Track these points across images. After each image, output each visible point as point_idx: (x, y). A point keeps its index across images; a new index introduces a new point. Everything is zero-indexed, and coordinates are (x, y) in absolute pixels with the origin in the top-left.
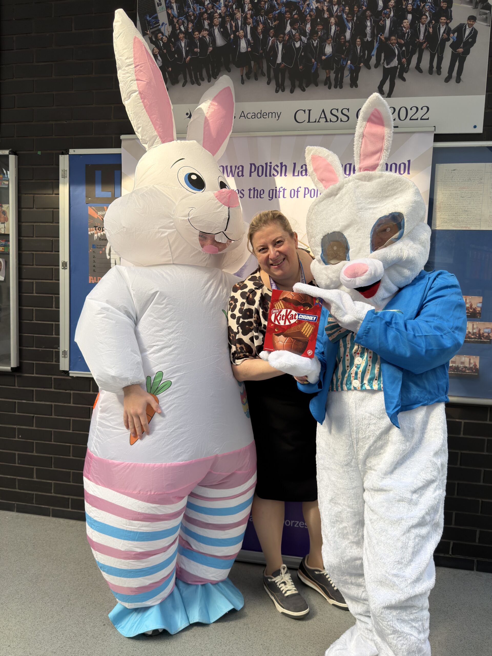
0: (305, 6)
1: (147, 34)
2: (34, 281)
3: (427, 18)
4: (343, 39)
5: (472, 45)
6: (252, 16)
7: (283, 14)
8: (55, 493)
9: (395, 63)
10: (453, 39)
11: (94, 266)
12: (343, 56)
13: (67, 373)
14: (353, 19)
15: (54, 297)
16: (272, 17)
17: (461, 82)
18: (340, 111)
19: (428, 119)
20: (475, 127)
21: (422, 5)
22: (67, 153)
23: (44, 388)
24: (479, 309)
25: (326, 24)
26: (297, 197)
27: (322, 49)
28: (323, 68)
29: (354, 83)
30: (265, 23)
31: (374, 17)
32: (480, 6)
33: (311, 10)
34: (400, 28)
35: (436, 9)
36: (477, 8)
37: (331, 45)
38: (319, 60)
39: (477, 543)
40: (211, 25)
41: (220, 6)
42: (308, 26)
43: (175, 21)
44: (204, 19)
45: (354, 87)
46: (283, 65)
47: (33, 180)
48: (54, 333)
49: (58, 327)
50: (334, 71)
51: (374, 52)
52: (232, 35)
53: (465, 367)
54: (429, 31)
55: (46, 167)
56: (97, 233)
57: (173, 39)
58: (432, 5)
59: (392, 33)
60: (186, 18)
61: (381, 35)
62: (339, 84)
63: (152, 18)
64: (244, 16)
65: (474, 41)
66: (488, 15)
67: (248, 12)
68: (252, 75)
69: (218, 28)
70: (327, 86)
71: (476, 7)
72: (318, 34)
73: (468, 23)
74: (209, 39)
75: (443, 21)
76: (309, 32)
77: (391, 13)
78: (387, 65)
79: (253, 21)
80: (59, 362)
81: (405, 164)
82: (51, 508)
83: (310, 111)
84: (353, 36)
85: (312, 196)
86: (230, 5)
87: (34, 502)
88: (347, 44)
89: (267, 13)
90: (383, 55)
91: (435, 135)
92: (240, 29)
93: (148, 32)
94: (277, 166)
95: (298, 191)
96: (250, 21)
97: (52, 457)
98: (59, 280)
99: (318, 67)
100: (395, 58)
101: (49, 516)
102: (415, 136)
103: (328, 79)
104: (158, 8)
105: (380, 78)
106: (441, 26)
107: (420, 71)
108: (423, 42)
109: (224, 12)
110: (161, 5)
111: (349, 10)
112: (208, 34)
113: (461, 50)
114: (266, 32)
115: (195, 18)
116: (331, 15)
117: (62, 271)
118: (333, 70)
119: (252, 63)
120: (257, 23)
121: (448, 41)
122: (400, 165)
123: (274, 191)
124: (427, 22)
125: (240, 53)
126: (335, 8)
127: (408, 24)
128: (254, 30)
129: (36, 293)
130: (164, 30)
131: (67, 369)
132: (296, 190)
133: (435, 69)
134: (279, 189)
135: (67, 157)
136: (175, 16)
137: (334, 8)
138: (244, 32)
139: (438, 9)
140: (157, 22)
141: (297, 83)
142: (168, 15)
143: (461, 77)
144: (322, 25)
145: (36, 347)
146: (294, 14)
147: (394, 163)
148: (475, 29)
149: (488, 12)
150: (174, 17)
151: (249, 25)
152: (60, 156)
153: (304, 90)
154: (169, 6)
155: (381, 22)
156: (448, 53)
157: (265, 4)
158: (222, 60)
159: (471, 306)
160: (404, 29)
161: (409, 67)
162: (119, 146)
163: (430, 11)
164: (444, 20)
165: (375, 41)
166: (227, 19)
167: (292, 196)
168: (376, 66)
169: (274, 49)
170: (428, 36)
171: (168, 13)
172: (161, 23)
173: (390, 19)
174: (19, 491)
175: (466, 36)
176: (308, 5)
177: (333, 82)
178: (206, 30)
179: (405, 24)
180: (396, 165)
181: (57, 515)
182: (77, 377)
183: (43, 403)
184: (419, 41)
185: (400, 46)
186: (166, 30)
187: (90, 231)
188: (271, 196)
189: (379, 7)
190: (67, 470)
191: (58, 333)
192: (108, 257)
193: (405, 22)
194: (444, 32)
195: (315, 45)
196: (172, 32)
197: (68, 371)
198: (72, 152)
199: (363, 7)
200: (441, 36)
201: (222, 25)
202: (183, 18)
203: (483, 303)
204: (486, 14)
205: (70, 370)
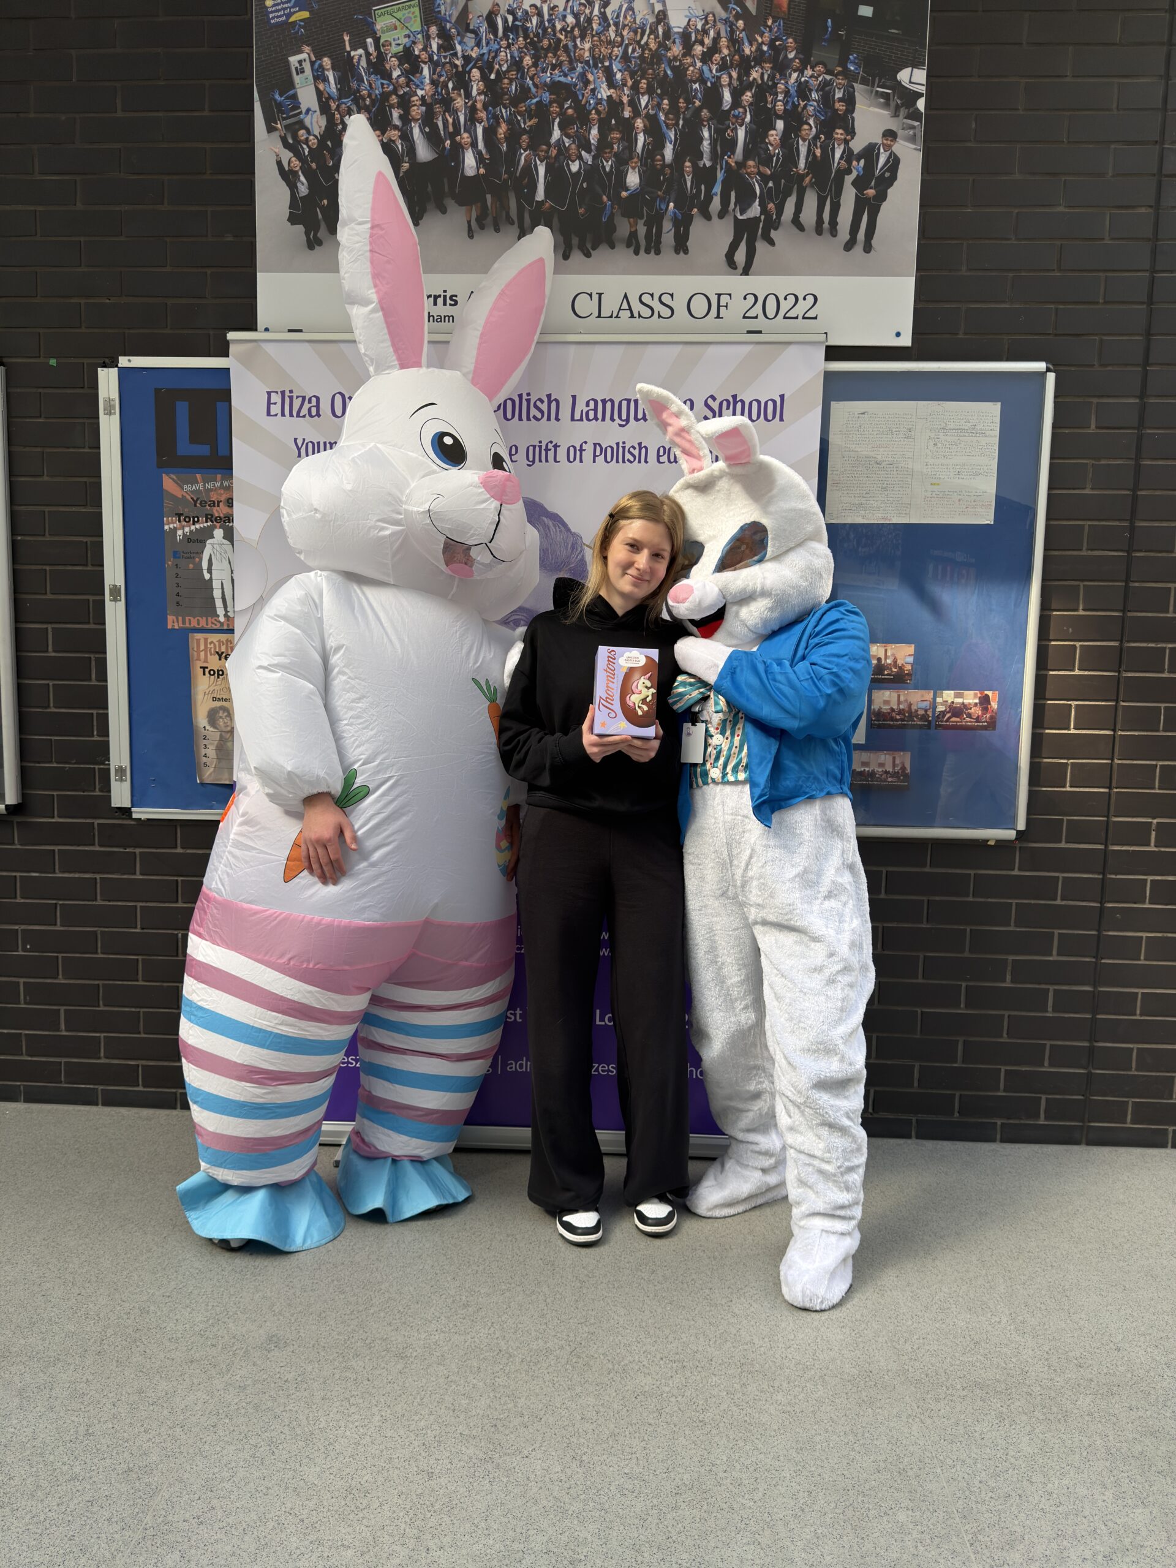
0: (587, 93)
1: (276, 129)
2: (50, 627)
3: (810, 129)
4: (660, 161)
5: (892, 185)
6: (485, 107)
7: (546, 105)
8: (106, 1057)
9: (755, 210)
10: (858, 171)
11: (178, 595)
12: (659, 193)
13: (126, 812)
14: (677, 124)
15: (93, 659)
16: (526, 110)
17: (872, 251)
18: (656, 297)
19: (815, 318)
20: (898, 334)
21: (802, 104)
22: (114, 364)
23: (79, 845)
24: (908, 667)
25: (627, 129)
26: (581, 461)
27: (621, 177)
28: (623, 215)
29: (681, 245)
30: (510, 122)
31: (715, 121)
32: (903, 112)
33: (599, 102)
34: (763, 146)
35: (826, 113)
36: (898, 116)
37: (637, 170)
38: (616, 198)
39: (915, 1088)
40: (406, 118)
41: (422, 83)
42: (594, 132)
43: (333, 106)
44: (392, 106)
45: (682, 253)
46: (547, 205)
47: (40, 417)
48: (95, 733)
49: (104, 720)
50: (643, 221)
51: (717, 189)
52: (448, 142)
53: (886, 772)
54: (814, 153)
55: (69, 391)
56: (183, 528)
57: (329, 143)
58: (819, 106)
59: (748, 153)
60: (356, 101)
61: (729, 157)
62: (654, 246)
63: (287, 98)
64: (469, 104)
65: (894, 178)
66: (917, 131)
67: (478, 98)
68: (489, 220)
69: (420, 126)
70: (631, 250)
71: (896, 115)
72: (613, 148)
73: (883, 144)
74: (402, 146)
75: (839, 136)
76: (596, 143)
77: (745, 117)
78: (741, 214)
79: (487, 116)
80: (109, 791)
81: (774, 402)
82: (100, 1087)
83: (600, 295)
84: (678, 156)
85: (609, 459)
86: (443, 82)
87: (63, 1079)
88: (668, 170)
89: (515, 101)
90: (733, 194)
91: (828, 348)
92: (462, 130)
93: (279, 126)
94: (542, 401)
95: (581, 450)
96: (483, 115)
97: (98, 985)
98: (104, 624)
99: (614, 211)
100: (755, 201)
101: (97, 1105)
102: (792, 349)
103: (633, 235)
104: (297, 79)
105: (729, 238)
106: (836, 146)
107: (800, 227)
108: (803, 175)
109: (430, 94)
110: (304, 72)
111: (670, 104)
112: (400, 137)
113: (871, 192)
114: (513, 137)
115: (373, 102)
116: (636, 113)
117: (109, 606)
118: (642, 218)
119: (489, 197)
120: (496, 119)
121: (848, 174)
122: (766, 403)
123: (537, 449)
124: (811, 137)
125: (465, 178)
126: (644, 100)
127: (778, 138)
128: (490, 133)
129: (54, 651)
130: (311, 123)
131: (127, 804)
132: (578, 448)
133: (826, 225)
134: (547, 445)
135: (114, 372)
136: (332, 95)
137: (642, 101)
138: (471, 136)
139: (829, 114)
140: (297, 106)
141: (575, 241)
142: (319, 93)
143: (873, 242)
144: (620, 132)
145: (57, 763)
146: (566, 106)
147: (756, 400)
148: (895, 155)
149: (917, 124)
150: (330, 97)
151: (480, 123)
152: (99, 370)
153: (588, 255)
154: (319, 76)
155: (729, 131)
156: (849, 196)
157: (510, 84)
158: (430, 188)
159: (895, 661)
160: (771, 148)
161: (780, 220)
162: (226, 354)
163: (816, 118)
164: (841, 134)
165: (718, 167)
166: (438, 108)
167: (572, 460)
168: (722, 215)
169: (529, 172)
170: (812, 162)
171: (317, 89)
172: (304, 108)
173: (744, 127)
174: (30, 1059)
175: (879, 167)
176: (593, 91)
177: (643, 243)
178: (396, 127)
179: (771, 138)
180: (759, 402)
181: (111, 1101)
182: (149, 820)
183: (77, 875)
184: (797, 172)
185: (765, 179)
186: (315, 124)
187: (169, 524)
188: (531, 459)
189: (725, 104)
190: (133, 1010)
191: (104, 730)
192: (207, 576)
193: (772, 135)
194: (841, 158)
195: (608, 169)
196: (326, 127)
197: (130, 809)
198: (123, 361)
199: (695, 102)
200: (836, 165)
201: (428, 119)
202: (348, 101)
203: (916, 655)
204: (913, 127)
205: (133, 806)
